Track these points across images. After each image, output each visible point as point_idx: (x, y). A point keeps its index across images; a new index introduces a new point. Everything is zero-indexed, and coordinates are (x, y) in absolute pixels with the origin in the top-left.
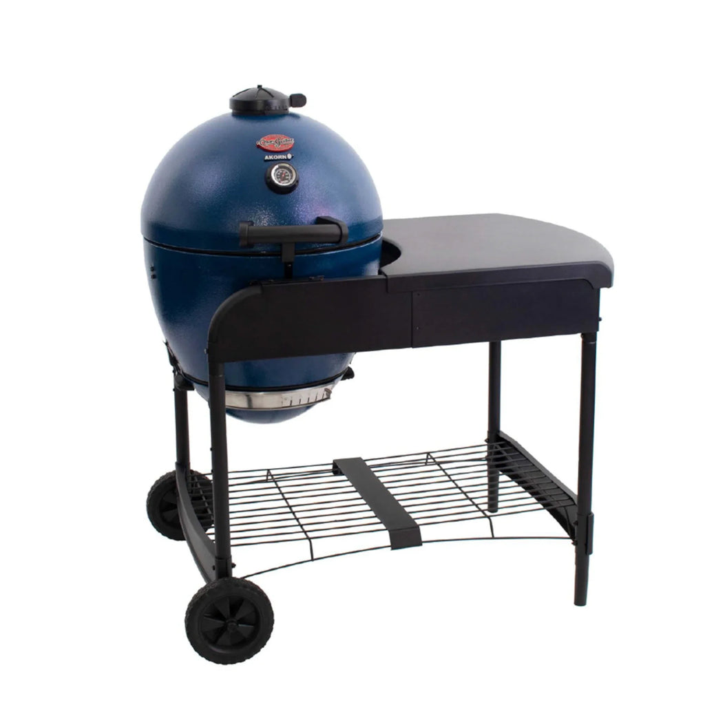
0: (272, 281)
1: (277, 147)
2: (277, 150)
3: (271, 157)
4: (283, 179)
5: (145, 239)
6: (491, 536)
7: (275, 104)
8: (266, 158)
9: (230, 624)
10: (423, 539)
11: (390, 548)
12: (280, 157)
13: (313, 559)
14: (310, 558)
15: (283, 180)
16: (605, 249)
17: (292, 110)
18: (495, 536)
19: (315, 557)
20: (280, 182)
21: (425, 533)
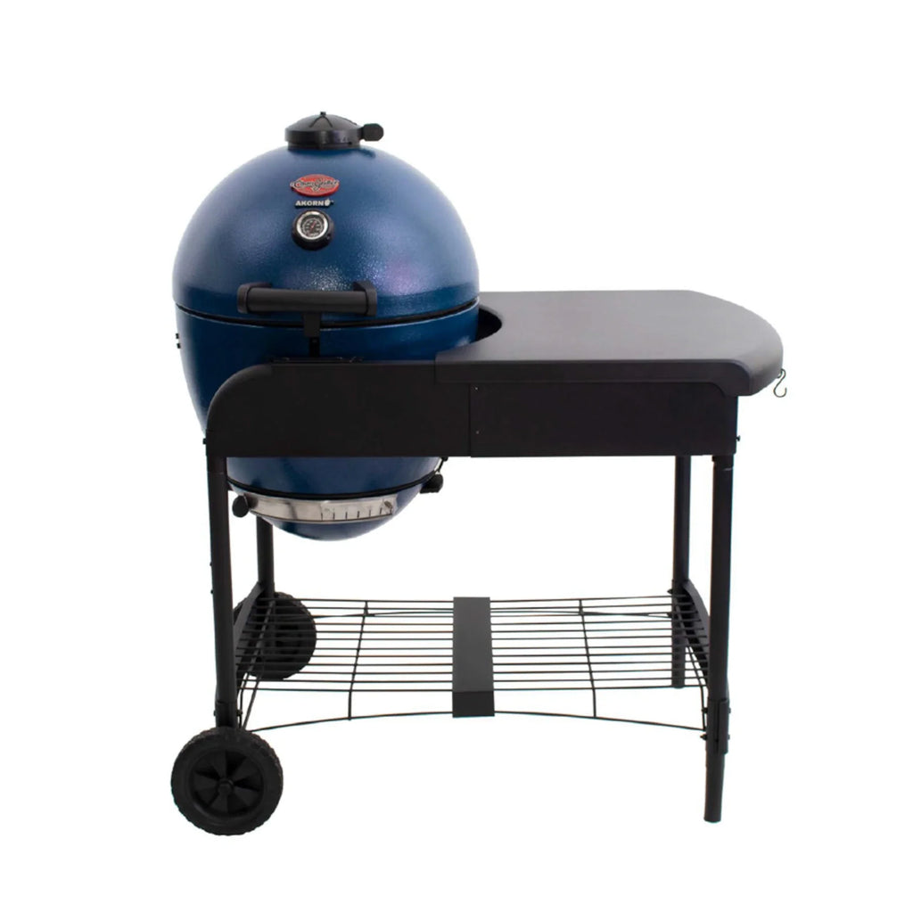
0: (288, 359)
1: (315, 191)
2: (314, 194)
3: (304, 203)
4: (314, 230)
5: (177, 305)
6: (592, 715)
7: (343, 136)
8: (298, 203)
9: (222, 785)
10: (496, 709)
11: (451, 715)
12: (315, 203)
13: (350, 718)
14: (347, 716)
15: (311, 232)
16: (770, 326)
17: (363, 143)
18: (598, 715)
19: (353, 715)
20: (307, 235)
21: (500, 700)
